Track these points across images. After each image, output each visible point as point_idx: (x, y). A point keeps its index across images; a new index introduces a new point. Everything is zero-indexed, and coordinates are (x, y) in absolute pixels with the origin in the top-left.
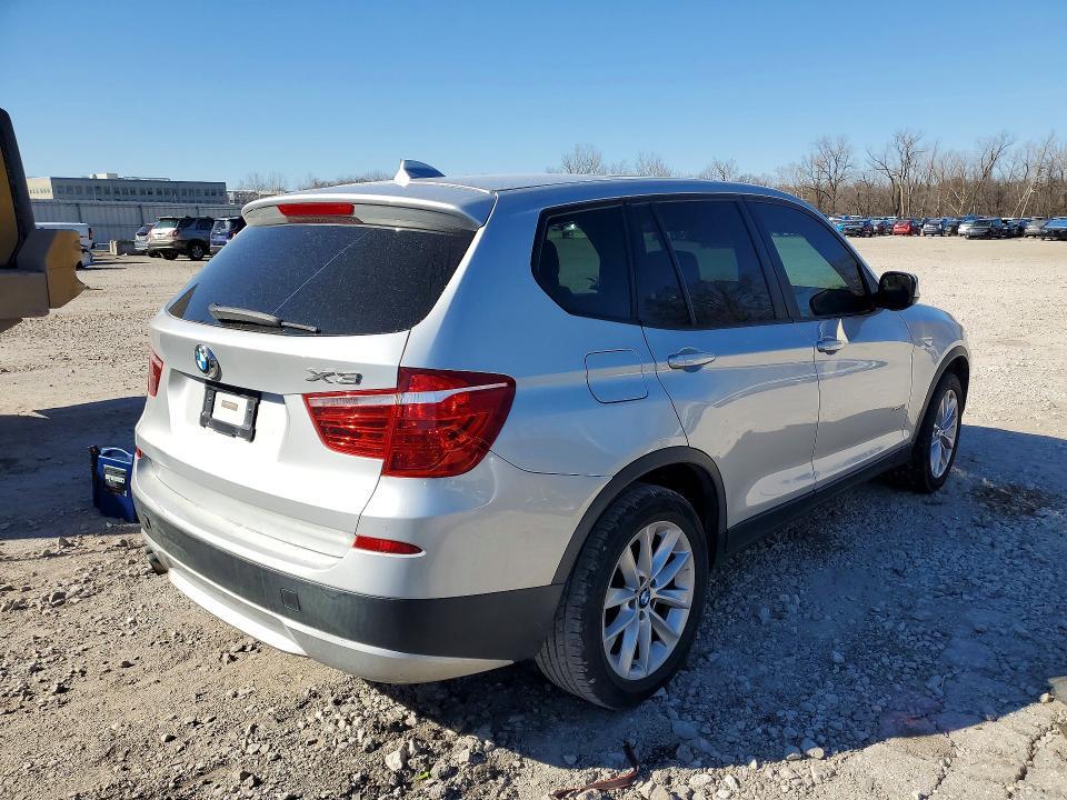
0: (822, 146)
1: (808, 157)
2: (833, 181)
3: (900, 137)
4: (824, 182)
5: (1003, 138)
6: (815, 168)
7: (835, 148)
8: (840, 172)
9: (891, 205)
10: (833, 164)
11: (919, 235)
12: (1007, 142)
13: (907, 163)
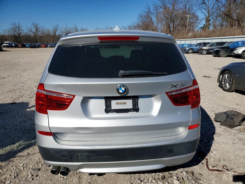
0: (14, 25)
1: (10, 28)
2: (19, 34)
3: (33, 24)
4: (16, 34)
5: (57, 26)
6: (13, 31)
7: (17, 26)
8: (20, 32)
9: (35, 40)
10: (17, 29)
11: (47, 47)
12: (58, 27)
13: (37, 30)
